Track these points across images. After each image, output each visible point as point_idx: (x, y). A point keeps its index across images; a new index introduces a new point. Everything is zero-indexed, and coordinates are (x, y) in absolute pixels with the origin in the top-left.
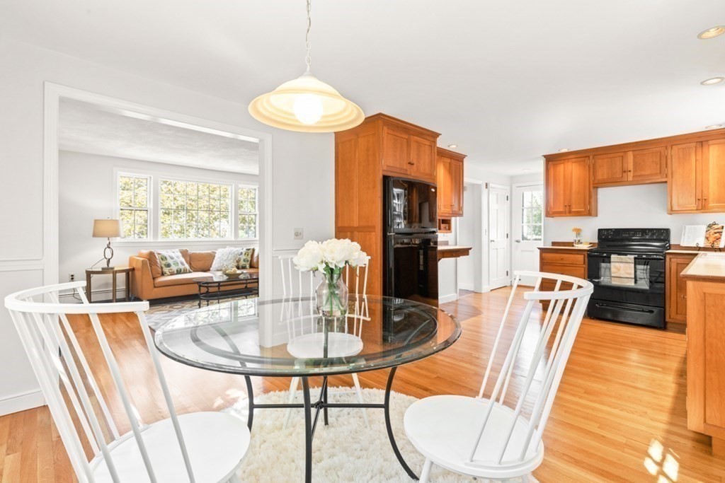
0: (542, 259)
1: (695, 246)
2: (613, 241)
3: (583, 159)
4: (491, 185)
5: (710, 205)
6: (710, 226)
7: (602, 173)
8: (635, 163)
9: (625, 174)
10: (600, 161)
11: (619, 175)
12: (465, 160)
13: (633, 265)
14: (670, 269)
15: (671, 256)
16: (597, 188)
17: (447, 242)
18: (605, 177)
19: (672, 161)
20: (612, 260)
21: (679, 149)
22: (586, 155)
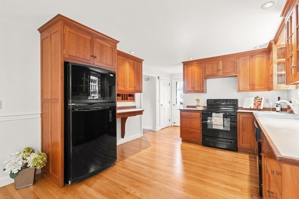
0: (181, 115)
1: (249, 108)
2: (213, 105)
3: (200, 64)
4: (160, 78)
5: (256, 87)
6: (256, 98)
7: (208, 72)
8: (223, 67)
9: (218, 72)
10: (207, 65)
11: (216, 73)
12: (143, 62)
13: (222, 118)
14: (239, 120)
15: (240, 114)
16: (206, 79)
17: (136, 106)
18: (210, 73)
19: (239, 65)
20: (213, 116)
21: (242, 59)
22: (201, 62)
